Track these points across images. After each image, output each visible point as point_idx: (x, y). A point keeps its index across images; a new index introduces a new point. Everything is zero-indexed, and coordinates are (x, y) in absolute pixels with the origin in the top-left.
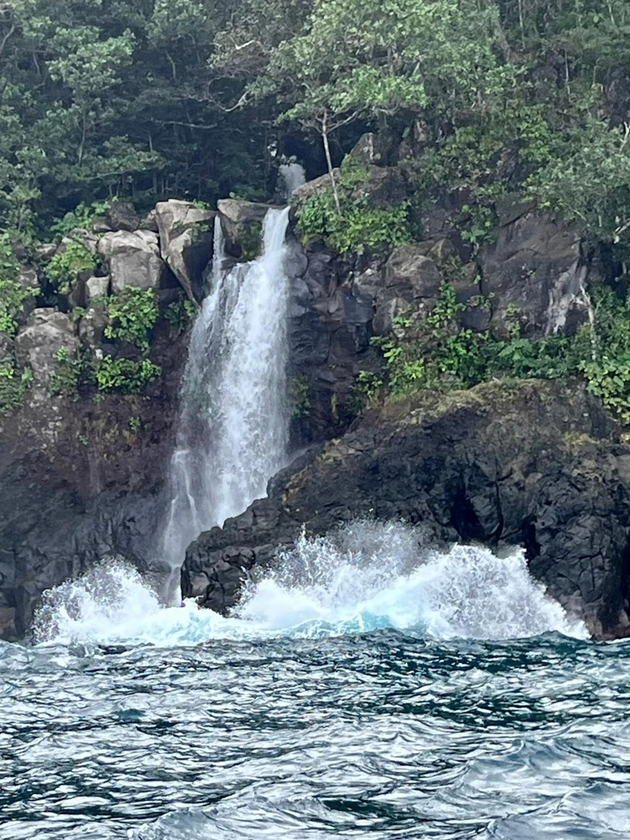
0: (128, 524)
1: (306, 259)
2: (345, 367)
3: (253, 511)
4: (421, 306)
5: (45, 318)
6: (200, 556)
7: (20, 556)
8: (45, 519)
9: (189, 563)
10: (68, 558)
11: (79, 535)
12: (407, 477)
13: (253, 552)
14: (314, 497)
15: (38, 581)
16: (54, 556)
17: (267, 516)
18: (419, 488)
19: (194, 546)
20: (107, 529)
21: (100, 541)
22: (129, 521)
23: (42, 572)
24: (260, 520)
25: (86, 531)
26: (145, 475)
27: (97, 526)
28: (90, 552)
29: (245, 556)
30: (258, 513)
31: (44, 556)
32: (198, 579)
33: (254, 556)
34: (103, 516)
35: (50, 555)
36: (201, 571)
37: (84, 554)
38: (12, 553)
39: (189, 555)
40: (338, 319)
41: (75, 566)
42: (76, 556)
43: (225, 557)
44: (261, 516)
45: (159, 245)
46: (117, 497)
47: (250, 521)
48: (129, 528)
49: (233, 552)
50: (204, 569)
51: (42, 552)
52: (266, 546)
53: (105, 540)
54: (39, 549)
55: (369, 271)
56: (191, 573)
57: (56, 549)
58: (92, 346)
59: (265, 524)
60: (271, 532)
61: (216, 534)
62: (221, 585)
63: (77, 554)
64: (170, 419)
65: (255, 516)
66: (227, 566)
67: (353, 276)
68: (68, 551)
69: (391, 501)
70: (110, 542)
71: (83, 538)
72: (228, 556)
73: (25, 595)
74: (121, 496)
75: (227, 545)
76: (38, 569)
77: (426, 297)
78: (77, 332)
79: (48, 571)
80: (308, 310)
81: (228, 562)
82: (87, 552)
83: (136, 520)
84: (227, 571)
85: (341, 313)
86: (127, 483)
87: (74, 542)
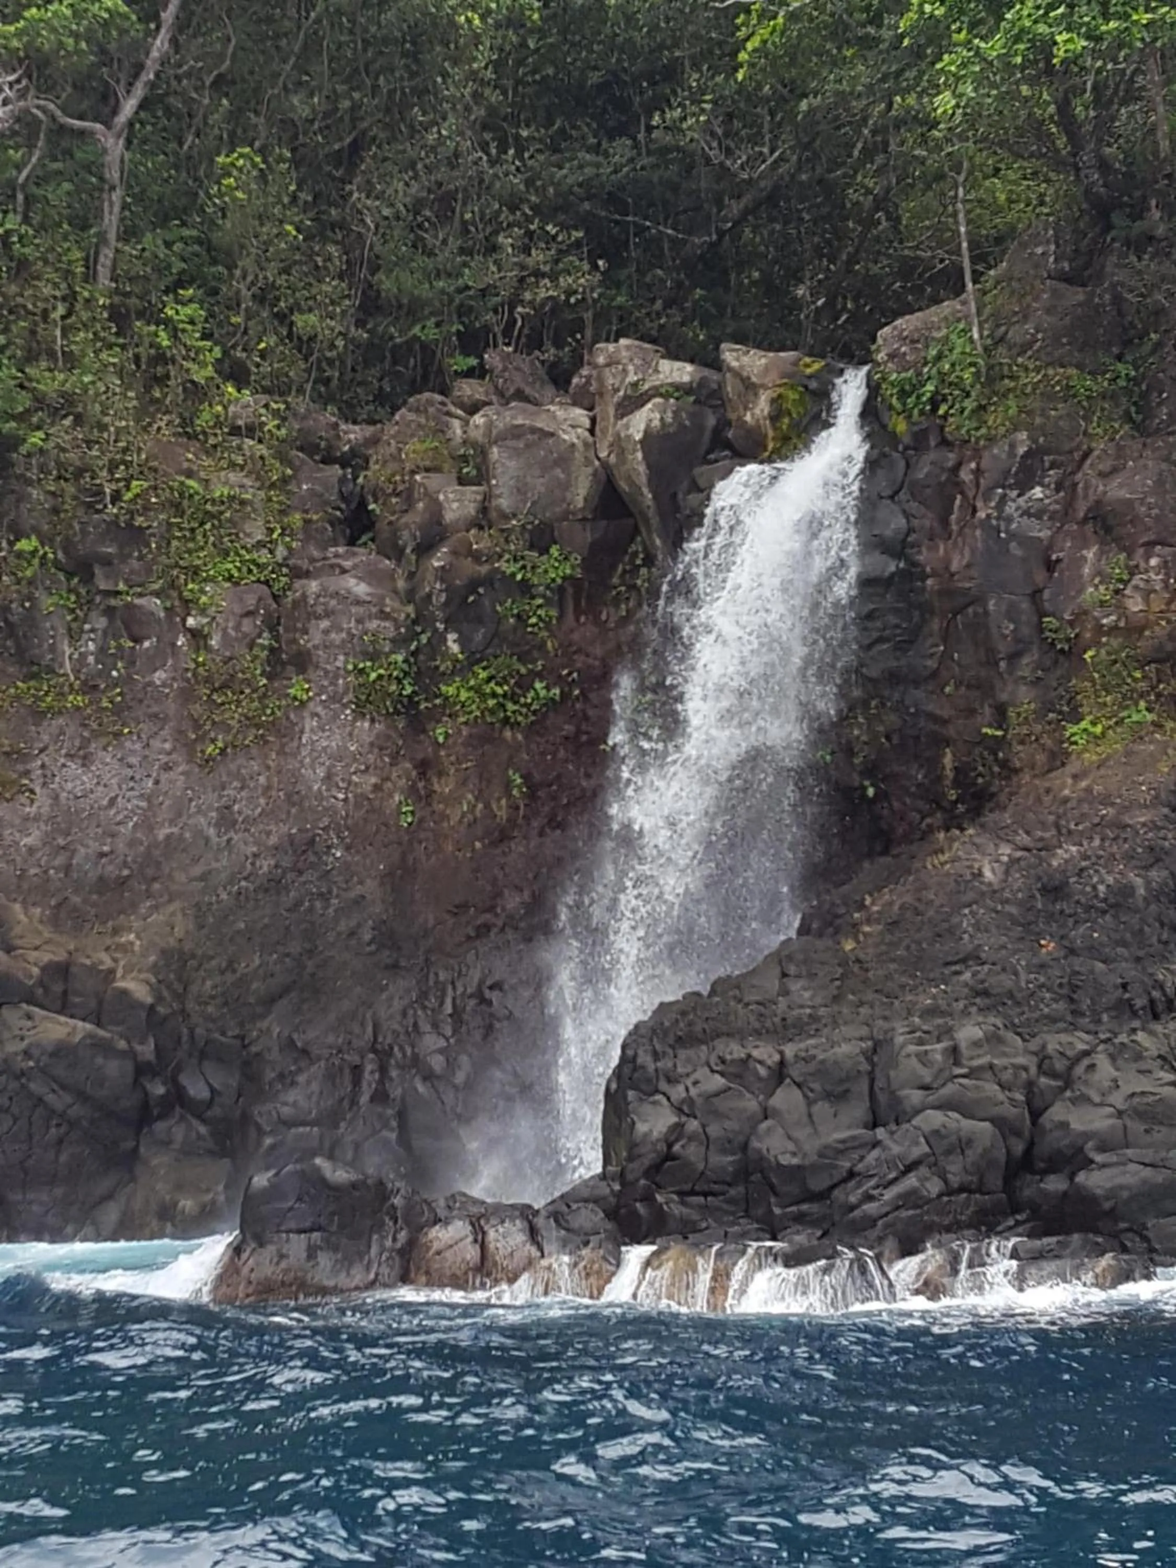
0: (487, 994)
1: (902, 464)
2: (978, 688)
3: (780, 962)
4: (1153, 562)
5: (347, 564)
6: (656, 1056)
7: (254, 1049)
8: (313, 975)
9: (627, 1070)
10: (355, 1059)
11: (383, 1014)
12: (1137, 911)
13: (781, 1053)
14: (919, 943)
15: (285, 1104)
16: (326, 1052)
17: (812, 976)
18: (1165, 936)
19: (643, 1031)
20: (442, 1004)
21: (425, 1027)
22: (491, 988)
23: (293, 1083)
24: (795, 986)
25: (397, 1005)
26: (533, 895)
27: (424, 995)
28: (402, 1049)
29: (761, 1062)
30: (792, 969)
31: (305, 1052)
32: (647, 1108)
33: (782, 1063)
34: (436, 974)
35: (315, 1051)
36: (657, 1091)
37: (390, 1053)
38: (238, 1042)
39: (630, 1053)
40: (967, 585)
41: (367, 1075)
42: (371, 1056)
43: (713, 1060)
44: (798, 976)
45: (592, 431)
46: (469, 938)
47: (773, 985)
48: (490, 1003)
49: (735, 1051)
50: (663, 1085)
51: (299, 1044)
52: (812, 1042)
53: (435, 1026)
54: (295, 1036)
55: (1038, 492)
56: (631, 1094)
57: (331, 1039)
58: (440, 626)
59: (807, 995)
60: (822, 1011)
61: (694, 1009)
62: (704, 1126)
63: (374, 1050)
64: (593, 782)
65: (784, 975)
66: (719, 1081)
67: (1004, 497)
68: (356, 1043)
69: (1104, 962)
70: (448, 1031)
71: (391, 1017)
72: (723, 1061)
73: (253, 1133)
74: (478, 936)
75: (718, 1036)
76: (286, 1079)
77: (1163, 544)
78: (409, 597)
79: (309, 1082)
80: (902, 565)
81: (722, 1074)
82: (396, 1049)
83: (506, 987)
84: (717, 1094)
85: (974, 572)
86: (491, 909)
87: (370, 1029)
